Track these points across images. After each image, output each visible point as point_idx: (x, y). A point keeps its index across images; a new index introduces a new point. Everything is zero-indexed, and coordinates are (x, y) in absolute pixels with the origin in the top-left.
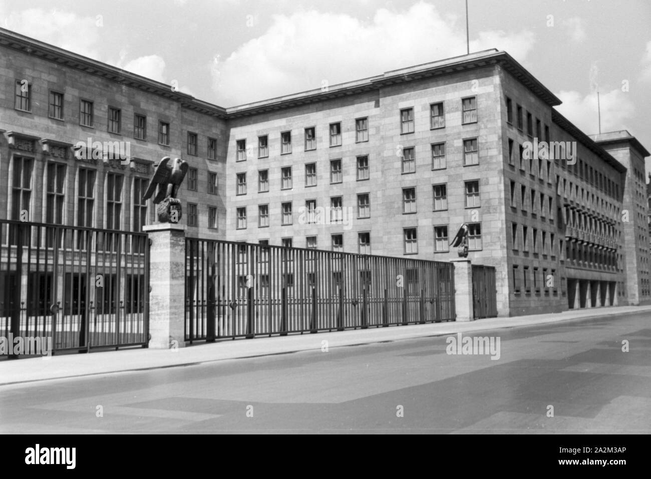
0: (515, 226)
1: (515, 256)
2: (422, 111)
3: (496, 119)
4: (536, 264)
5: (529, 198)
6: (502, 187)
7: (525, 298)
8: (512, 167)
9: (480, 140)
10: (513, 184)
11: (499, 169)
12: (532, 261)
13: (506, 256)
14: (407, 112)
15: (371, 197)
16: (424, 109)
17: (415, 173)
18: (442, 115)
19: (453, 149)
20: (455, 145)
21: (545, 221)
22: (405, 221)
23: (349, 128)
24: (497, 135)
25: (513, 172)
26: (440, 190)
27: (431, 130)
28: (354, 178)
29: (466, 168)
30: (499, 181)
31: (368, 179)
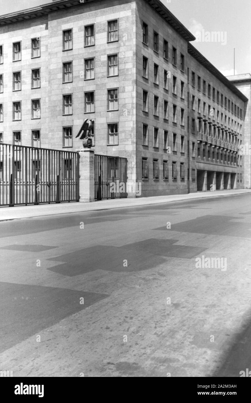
0: (145, 127)
1: (144, 150)
2: (79, 31)
3: (132, 38)
4: (165, 158)
5: (162, 107)
6: (134, 94)
7: (154, 183)
8: (146, 80)
9: (120, 56)
10: (145, 93)
11: (133, 79)
12: (162, 155)
13: (135, 149)
14: (68, 33)
15: (41, 102)
16: (80, 30)
17: (72, 82)
18: (93, 35)
19: (100, 63)
20: (102, 60)
21: (176, 126)
22: (64, 121)
23: (27, 46)
24: (132, 51)
25: (147, 84)
26: (90, 96)
27: (85, 47)
28: (30, 87)
29: (109, 78)
30: (132, 89)
31: (40, 88)
